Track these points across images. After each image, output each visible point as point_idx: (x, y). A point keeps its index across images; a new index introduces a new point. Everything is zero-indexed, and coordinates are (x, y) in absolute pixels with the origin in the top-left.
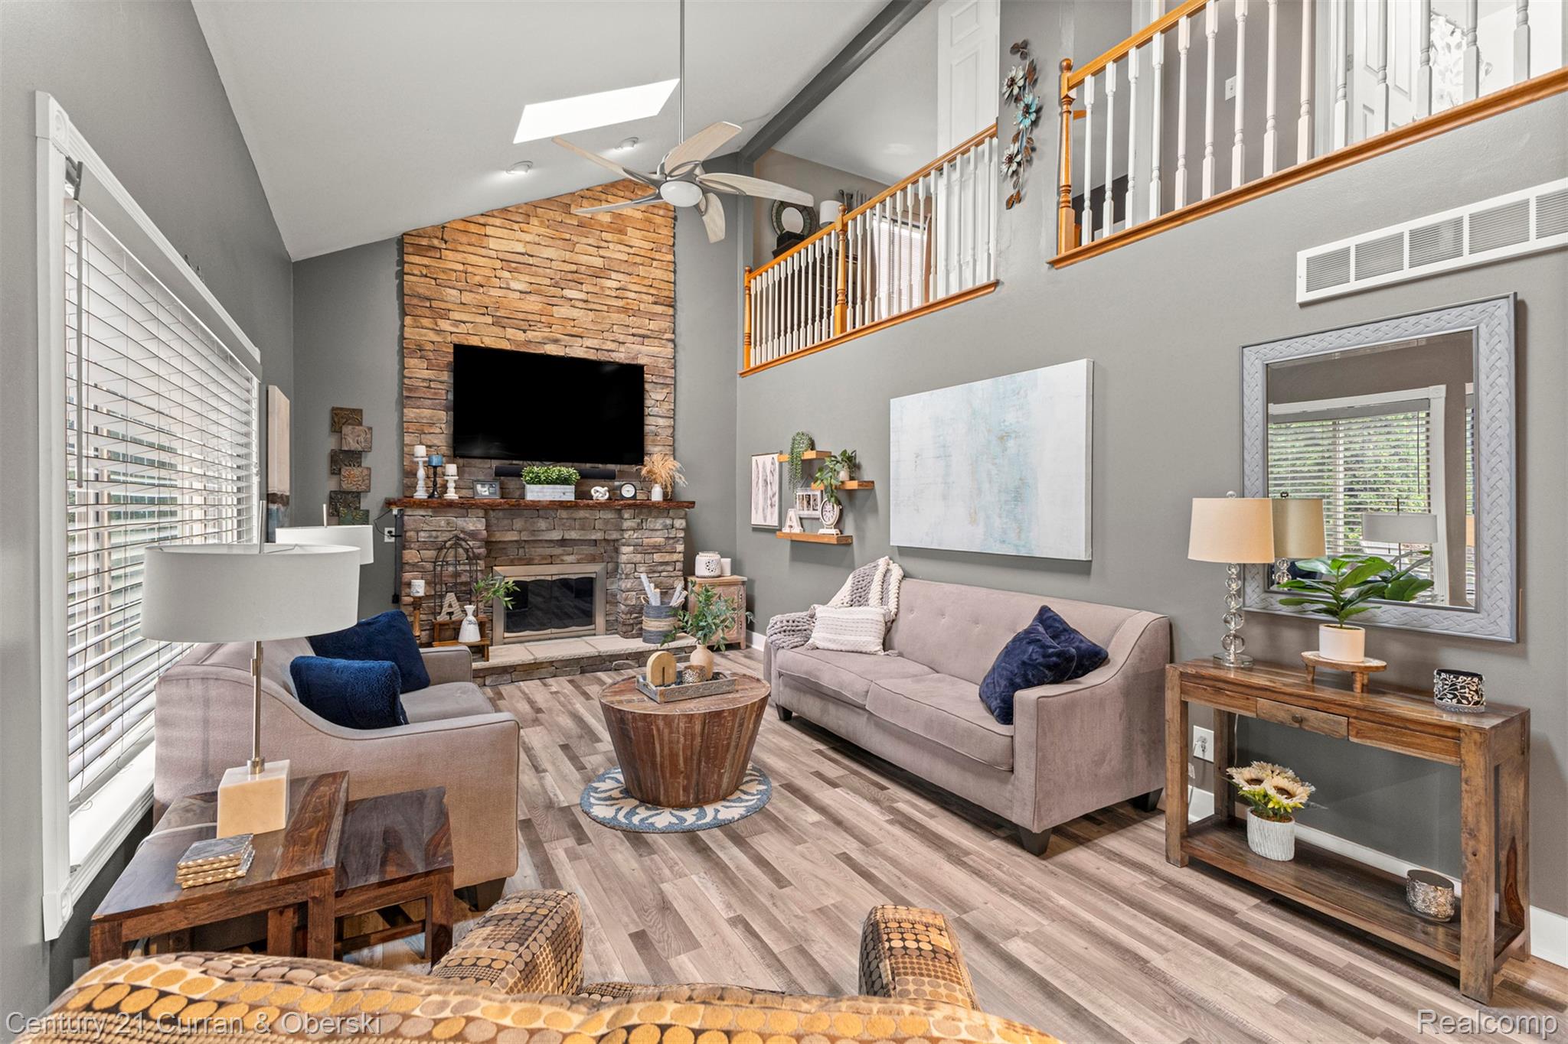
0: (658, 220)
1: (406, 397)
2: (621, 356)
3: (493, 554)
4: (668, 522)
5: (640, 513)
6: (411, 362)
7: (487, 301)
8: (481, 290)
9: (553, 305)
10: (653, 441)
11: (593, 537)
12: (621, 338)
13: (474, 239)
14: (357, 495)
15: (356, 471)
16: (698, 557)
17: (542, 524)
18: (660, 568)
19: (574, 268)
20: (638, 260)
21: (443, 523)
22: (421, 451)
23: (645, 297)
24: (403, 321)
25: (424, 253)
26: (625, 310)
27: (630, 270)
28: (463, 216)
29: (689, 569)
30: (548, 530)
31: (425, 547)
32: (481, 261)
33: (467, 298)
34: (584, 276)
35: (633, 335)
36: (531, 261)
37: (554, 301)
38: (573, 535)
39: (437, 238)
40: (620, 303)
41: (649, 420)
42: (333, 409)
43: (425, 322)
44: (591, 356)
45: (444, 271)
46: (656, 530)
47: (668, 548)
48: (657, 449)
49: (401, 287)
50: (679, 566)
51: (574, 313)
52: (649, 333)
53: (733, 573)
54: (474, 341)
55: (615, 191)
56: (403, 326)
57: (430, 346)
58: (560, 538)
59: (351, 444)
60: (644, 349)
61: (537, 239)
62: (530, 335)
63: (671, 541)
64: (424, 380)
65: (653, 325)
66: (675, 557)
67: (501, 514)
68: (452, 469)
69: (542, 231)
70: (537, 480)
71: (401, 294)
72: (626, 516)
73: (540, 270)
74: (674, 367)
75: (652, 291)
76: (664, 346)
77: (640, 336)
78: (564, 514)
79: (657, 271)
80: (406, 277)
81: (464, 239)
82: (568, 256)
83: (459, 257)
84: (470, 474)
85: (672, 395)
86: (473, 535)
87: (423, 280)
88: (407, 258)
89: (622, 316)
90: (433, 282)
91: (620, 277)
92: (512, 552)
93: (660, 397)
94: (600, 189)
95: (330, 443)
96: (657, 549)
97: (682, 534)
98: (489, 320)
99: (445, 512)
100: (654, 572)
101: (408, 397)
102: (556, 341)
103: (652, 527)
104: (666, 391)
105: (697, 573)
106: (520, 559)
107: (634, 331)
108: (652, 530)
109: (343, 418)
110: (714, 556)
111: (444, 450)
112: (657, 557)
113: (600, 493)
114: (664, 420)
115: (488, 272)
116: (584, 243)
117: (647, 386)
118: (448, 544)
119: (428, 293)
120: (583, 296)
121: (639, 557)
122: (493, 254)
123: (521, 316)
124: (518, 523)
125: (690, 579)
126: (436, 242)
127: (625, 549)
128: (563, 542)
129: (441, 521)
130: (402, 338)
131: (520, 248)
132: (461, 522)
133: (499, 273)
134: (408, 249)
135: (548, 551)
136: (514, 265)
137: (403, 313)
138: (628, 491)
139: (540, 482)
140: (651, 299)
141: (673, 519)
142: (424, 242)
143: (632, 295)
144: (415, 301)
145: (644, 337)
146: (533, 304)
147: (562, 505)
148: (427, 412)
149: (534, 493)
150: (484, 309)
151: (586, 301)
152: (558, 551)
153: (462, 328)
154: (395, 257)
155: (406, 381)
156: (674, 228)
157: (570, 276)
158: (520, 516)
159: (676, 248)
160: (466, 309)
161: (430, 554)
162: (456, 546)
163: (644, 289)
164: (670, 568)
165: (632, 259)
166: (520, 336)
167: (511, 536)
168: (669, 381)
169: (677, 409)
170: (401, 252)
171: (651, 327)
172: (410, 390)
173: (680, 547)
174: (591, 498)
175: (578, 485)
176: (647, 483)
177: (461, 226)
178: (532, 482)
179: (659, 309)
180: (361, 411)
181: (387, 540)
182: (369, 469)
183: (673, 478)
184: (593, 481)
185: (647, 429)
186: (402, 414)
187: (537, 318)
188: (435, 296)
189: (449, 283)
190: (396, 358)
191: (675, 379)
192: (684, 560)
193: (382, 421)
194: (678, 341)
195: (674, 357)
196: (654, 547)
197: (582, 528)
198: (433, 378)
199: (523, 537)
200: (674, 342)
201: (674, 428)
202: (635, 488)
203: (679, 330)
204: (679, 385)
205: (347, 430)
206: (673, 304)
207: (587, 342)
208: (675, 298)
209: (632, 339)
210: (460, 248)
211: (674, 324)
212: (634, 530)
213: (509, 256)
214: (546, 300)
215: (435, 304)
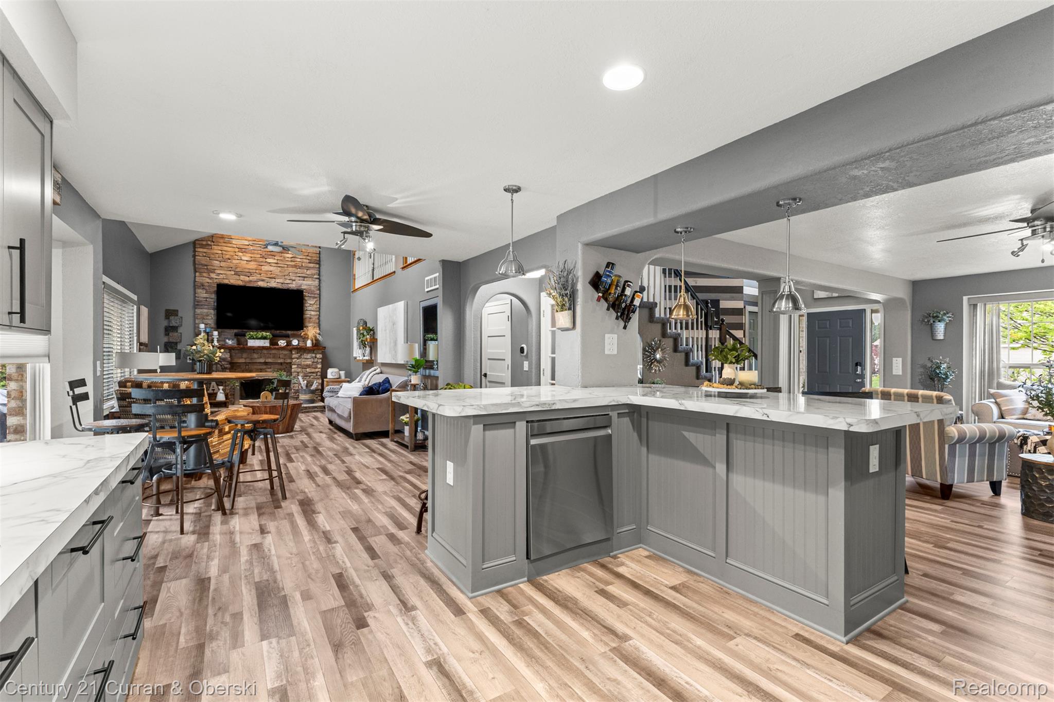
1: (197, 304)
2: (293, 286)
3: (235, 368)
4: (314, 355)
5: (301, 352)
6: (199, 291)
7: (232, 265)
8: (229, 261)
9: (262, 266)
10: (309, 321)
11: (279, 361)
12: (294, 278)
14: (176, 343)
15: (176, 334)
16: (328, 370)
17: (255, 356)
18: (310, 375)
22: (202, 326)
23: (305, 260)
24: (195, 274)
25: (204, 247)
26: (295, 266)
29: (324, 375)
30: (258, 358)
32: (229, 249)
33: (223, 264)
37: (262, 264)
38: (270, 360)
39: (210, 241)
40: (293, 263)
41: (308, 312)
42: (166, 310)
43: (205, 275)
44: (280, 286)
45: (213, 254)
46: (308, 359)
47: (314, 366)
48: (311, 324)
49: (194, 261)
50: (319, 374)
51: (271, 268)
52: (307, 275)
53: (346, 378)
54: (226, 282)
56: (195, 277)
57: (207, 284)
58: (263, 361)
59: (173, 323)
60: (304, 282)
62: (251, 278)
63: (315, 363)
64: (204, 298)
66: (317, 370)
67: (237, 351)
68: (216, 333)
70: (252, 338)
71: (194, 264)
72: (293, 353)
73: (256, 252)
74: (319, 289)
75: (308, 258)
76: (314, 281)
77: (302, 277)
78: (265, 352)
80: (197, 257)
81: (222, 241)
83: (220, 248)
84: (224, 335)
85: (318, 302)
86: (224, 360)
87: (204, 258)
88: (197, 250)
89: (294, 269)
90: (208, 258)
93: (312, 303)
95: (165, 323)
96: (308, 366)
97: (320, 360)
98: (233, 273)
100: (306, 376)
101: (197, 305)
102: (263, 280)
103: (306, 357)
104: (316, 300)
105: (328, 377)
106: (246, 370)
107: (300, 275)
109: (171, 313)
110: (336, 370)
111: (213, 325)
112: (308, 370)
113: (282, 343)
114: (314, 312)
115: (232, 254)
117: (306, 298)
119: (206, 263)
120: (275, 261)
121: (299, 370)
122: (235, 246)
123: (247, 270)
124: (245, 355)
125: (325, 380)
126: (209, 243)
127: (293, 366)
128: (266, 363)
130: (195, 281)
133: (237, 254)
134: (198, 246)
135: (259, 367)
136: (243, 250)
137: (195, 271)
138: (295, 342)
139: (254, 339)
140: (308, 261)
141: (316, 354)
142: (204, 243)
143: (299, 260)
144: (200, 267)
145: (304, 277)
146: (252, 265)
147: (263, 348)
148: (205, 311)
149: (252, 343)
150: (230, 269)
151: (277, 263)
152: (264, 367)
153: (221, 276)
154: (193, 249)
155: (197, 298)
158: (245, 352)
160: (223, 269)
162: (217, 363)
163: (304, 257)
164: (315, 375)
166: (247, 279)
167: (242, 360)
168: (316, 296)
169: (321, 308)
170: (195, 248)
171: (308, 273)
172: (198, 302)
173: (319, 366)
174: (278, 345)
175: (271, 340)
176: (305, 339)
177: (220, 236)
178: (250, 338)
179: (312, 265)
180: (178, 310)
181: (188, 361)
182: (181, 333)
183: (315, 337)
184: (279, 338)
185: (305, 316)
186: (195, 312)
187: (254, 271)
188: (209, 264)
189: (215, 259)
190: (192, 289)
191: (320, 294)
192: (321, 372)
193: (186, 314)
194: (321, 278)
195: (319, 285)
196: (307, 365)
197: (274, 357)
198: (208, 297)
199: (248, 361)
200: (319, 279)
201: (319, 315)
202: (299, 341)
203: (321, 274)
204: (322, 297)
205: (172, 318)
206: (319, 263)
207: (278, 280)
208: (320, 260)
209: (299, 278)
210: (220, 244)
211: (319, 271)
212: (297, 359)
213: (241, 246)
214: (258, 263)
215: (208, 267)
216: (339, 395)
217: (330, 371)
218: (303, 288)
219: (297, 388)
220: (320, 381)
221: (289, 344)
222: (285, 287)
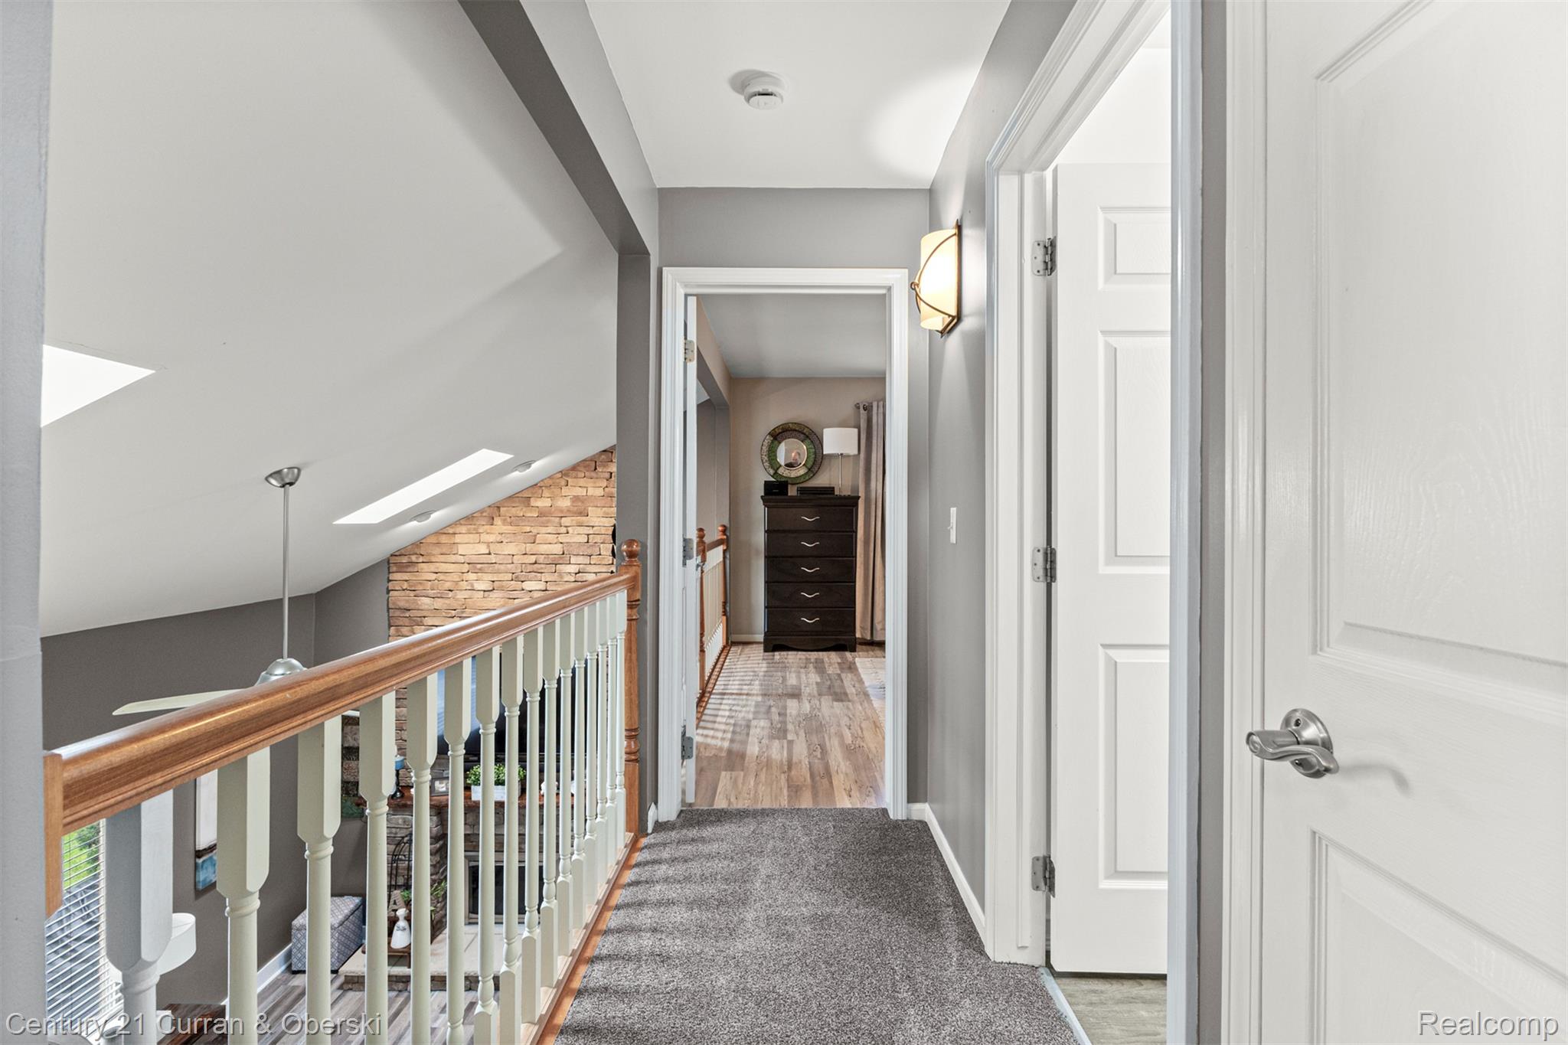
7: (455, 604)
8: (450, 594)
9: (514, 599)
13: (445, 548)
19: (533, 559)
25: (405, 570)
27: (589, 552)
28: (435, 530)
32: (450, 567)
33: (439, 604)
34: (543, 566)
36: (493, 559)
39: (416, 554)
43: (406, 630)
45: (420, 582)
49: (388, 601)
55: (573, 473)
59: (352, 740)
61: (499, 538)
69: (505, 529)
71: (388, 609)
73: (502, 567)
80: (391, 592)
81: (437, 550)
82: (529, 547)
83: (432, 567)
87: (403, 593)
88: (392, 576)
90: (412, 594)
91: (581, 560)
94: (560, 475)
99: (404, 811)
115: (456, 577)
116: (544, 533)
118: (406, 838)
119: (406, 606)
120: (542, 586)
122: (461, 559)
126: (414, 558)
129: (400, 820)
131: (484, 549)
133: (465, 577)
134: (394, 569)
136: (479, 566)
137: (390, 626)
142: (405, 560)
144: (398, 613)
146: (497, 599)
149: (480, 793)
150: (451, 612)
151: (546, 590)
154: (386, 575)
157: (530, 568)
160: (438, 614)
170: (388, 571)
177: (433, 540)
178: (477, 783)
188: (412, 607)
189: (423, 593)
210: (434, 559)
213: (474, 559)
214: (507, 595)
215: (412, 613)
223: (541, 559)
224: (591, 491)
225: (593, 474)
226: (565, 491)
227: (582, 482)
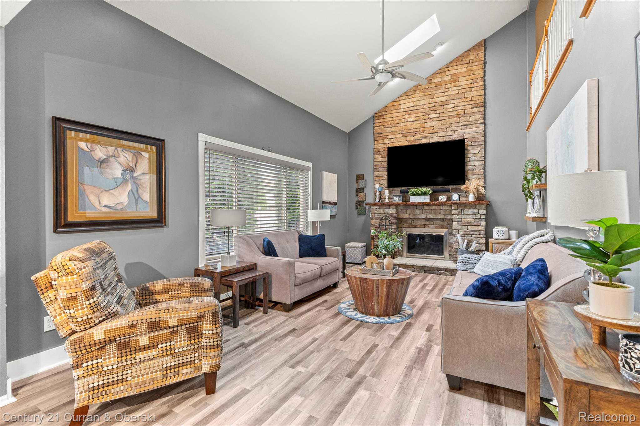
0: (474, 68)
1: (375, 169)
2: (455, 137)
3: (402, 223)
4: (476, 211)
5: (460, 207)
6: (376, 156)
7: (400, 129)
8: (398, 125)
9: (425, 123)
10: (472, 173)
11: (440, 218)
12: (455, 129)
13: (395, 107)
14: (363, 202)
15: (362, 194)
16: (494, 229)
17: (418, 212)
18: (471, 233)
19: (433, 105)
20: (464, 91)
21: (382, 211)
22: (377, 186)
23: (467, 107)
24: (374, 143)
25: (380, 118)
26: (457, 115)
27: (460, 97)
28: (392, 100)
29: (488, 235)
30: (421, 214)
31: (376, 218)
32: (398, 114)
33: (393, 129)
34: (438, 107)
35: (461, 126)
36: (416, 108)
37: (425, 121)
38: (431, 216)
39: (384, 111)
40: (455, 113)
41: (471, 163)
42: (357, 175)
43: (381, 142)
44: (441, 140)
45: (386, 122)
46: (469, 215)
47: (476, 224)
48: (474, 176)
49: (374, 131)
50: (482, 232)
51: (434, 124)
52: (469, 123)
54: (396, 145)
55: (452, 64)
56: (374, 145)
57: (382, 150)
58: (425, 217)
59: (361, 186)
60: (466, 131)
61: (418, 99)
62: (416, 137)
63: (478, 220)
64: (380, 162)
65: (472, 119)
66: (480, 228)
67: (402, 208)
68: (387, 192)
69: (420, 94)
70: (413, 194)
71: (374, 134)
72: (453, 208)
73: (420, 111)
74: (485, 136)
75: (471, 103)
76: (478, 127)
77: (465, 125)
78: (426, 207)
79: (474, 92)
80: (375, 128)
81: (392, 108)
82: (431, 101)
83: (391, 116)
84: (393, 193)
85: (483, 150)
86: (391, 215)
87: (380, 127)
88: (375, 122)
89: (456, 118)
90: (383, 127)
91: (455, 101)
92: (409, 222)
93: (476, 152)
94: (445, 67)
95: (356, 186)
96: (470, 223)
97: (484, 217)
98: (401, 135)
99: (383, 207)
100: (468, 234)
102: (426, 137)
103: (466, 213)
104: (480, 148)
105: (494, 237)
106: (412, 225)
107: (462, 124)
108: (467, 215)
109: (360, 177)
110: (504, 229)
111: (385, 185)
112: (469, 228)
113: (442, 198)
114: (479, 162)
115: (400, 118)
116: (437, 93)
117: (469, 148)
118: (384, 218)
119: (381, 132)
120: (437, 115)
121: (459, 227)
122: (402, 110)
123: (412, 131)
124: (409, 211)
125: (490, 240)
126: (384, 113)
127: (454, 223)
128: (429, 219)
129: (381, 210)
130: (374, 149)
131: (412, 104)
132: (387, 211)
133: (404, 117)
134: (376, 118)
135: (423, 223)
136: (409, 112)
137: (375, 141)
138: (455, 197)
139: (415, 195)
140: (471, 106)
141: (478, 210)
142: (380, 114)
143: (461, 108)
144: (378, 135)
145: (467, 125)
146: (417, 124)
147: (423, 204)
148: (381, 173)
149: (414, 199)
150: (399, 132)
151: (439, 117)
152: (427, 223)
153: (391, 141)
154: (372, 123)
155: (375, 163)
156: (485, 68)
157: (432, 109)
158: (409, 208)
159: (485, 78)
160: (393, 133)
161: (378, 221)
162: (386, 219)
163: (467, 103)
164: (477, 233)
165: (460, 92)
166: (412, 138)
167: (406, 216)
168: (480, 143)
169: (487, 156)
170: (374, 120)
171: (471, 120)
172: (376, 166)
173: (483, 223)
174: (438, 200)
175: (431, 195)
176: (467, 193)
177: (391, 104)
179: (475, 110)
180: (363, 175)
183: (478, 190)
184: (439, 193)
185: (467, 168)
186: (374, 175)
187: (418, 130)
188: (383, 132)
189: (387, 126)
190: (372, 156)
191: (485, 141)
192: (486, 230)
193: (369, 177)
194: (487, 122)
195: (485, 131)
196: (468, 222)
197: (435, 213)
198: (383, 160)
199: (411, 216)
200: (484, 123)
201: (485, 165)
202: (459, 196)
203: (487, 117)
204: (488, 144)
205: (360, 181)
206: (484, 105)
207: (439, 134)
208: (485, 102)
209: (460, 128)
210: (391, 112)
211: (485, 115)
212: (457, 215)
213: (408, 109)
214: (422, 122)
215: (383, 135)
216: (475, 270)
217: (496, 230)
218: (465, 137)
219: (457, 247)
220: (483, 241)
221: (449, 199)
222: (447, 139)
223: (437, 104)
224: (460, 71)
225: (461, 63)
226: (447, 73)
227: (455, 67)
